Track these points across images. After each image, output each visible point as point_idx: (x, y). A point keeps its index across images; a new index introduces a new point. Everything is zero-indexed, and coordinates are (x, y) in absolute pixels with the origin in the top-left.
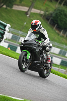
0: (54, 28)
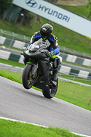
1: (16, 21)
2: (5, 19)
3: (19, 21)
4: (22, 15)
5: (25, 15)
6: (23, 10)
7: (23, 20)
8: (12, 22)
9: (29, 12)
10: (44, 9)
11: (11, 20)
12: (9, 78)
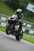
0: (12, 9)
1: (28, 16)
3: (29, 16)
5: (32, 14)
6: (31, 12)
7: (30, 16)
8: (26, 17)
12: (25, 40)
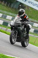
2: (12, 8)
4: (20, 5)
9: (24, 4)
10: (31, 3)
11: (15, 8)
